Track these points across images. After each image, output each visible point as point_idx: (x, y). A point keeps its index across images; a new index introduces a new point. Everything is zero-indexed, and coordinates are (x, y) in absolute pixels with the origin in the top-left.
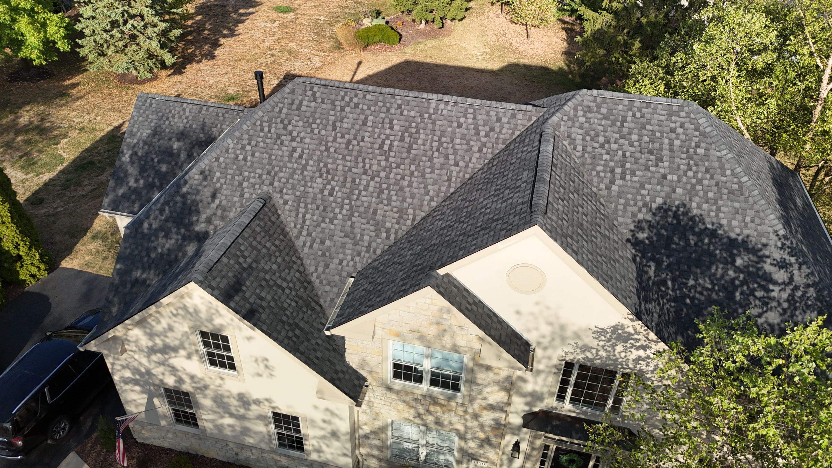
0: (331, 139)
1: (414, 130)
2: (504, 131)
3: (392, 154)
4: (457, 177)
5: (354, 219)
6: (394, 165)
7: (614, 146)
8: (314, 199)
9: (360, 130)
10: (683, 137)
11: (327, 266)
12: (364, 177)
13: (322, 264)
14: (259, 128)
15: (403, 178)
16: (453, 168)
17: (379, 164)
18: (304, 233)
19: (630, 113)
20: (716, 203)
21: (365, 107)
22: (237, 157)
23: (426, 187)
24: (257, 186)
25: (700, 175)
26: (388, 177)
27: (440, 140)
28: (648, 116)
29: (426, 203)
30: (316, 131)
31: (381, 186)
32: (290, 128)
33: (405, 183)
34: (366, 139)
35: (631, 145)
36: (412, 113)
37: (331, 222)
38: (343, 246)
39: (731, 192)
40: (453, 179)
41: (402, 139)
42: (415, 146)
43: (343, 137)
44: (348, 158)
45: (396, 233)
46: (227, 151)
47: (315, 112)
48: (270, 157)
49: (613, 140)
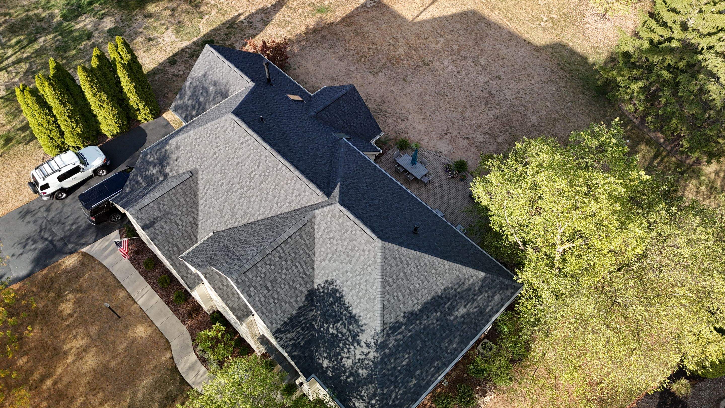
0: (232, 156)
1: (267, 174)
2: (304, 199)
3: (253, 181)
4: (274, 211)
5: (225, 204)
6: (252, 187)
7: (335, 242)
8: (214, 184)
9: (245, 159)
10: (366, 257)
11: (207, 220)
12: (237, 185)
13: (205, 218)
14: (206, 132)
15: (252, 196)
16: (275, 205)
17: (246, 182)
18: (204, 199)
19: (351, 229)
20: (360, 299)
21: (252, 148)
22: (192, 143)
23: (260, 207)
25: (362, 281)
26: (246, 192)
27: (275, 186)
28: (357, 236)
29: (256, 215)
30: (227, 149)
31: (242, 194)
32: (218, 140)
33: (252, 200)
34: (246, 166)
35: (342, 246)
36: (270, 164)
37: (216, 200)
38: (216, 215)
39: (369, 298)
40: (272, 211)
41: (260, 176)
42: (264, 183)
43: (237, 158)
44: (235, 171)
45: (239, 222)
46: (190, 137)
47: (231, 138)
49: (336, 238)
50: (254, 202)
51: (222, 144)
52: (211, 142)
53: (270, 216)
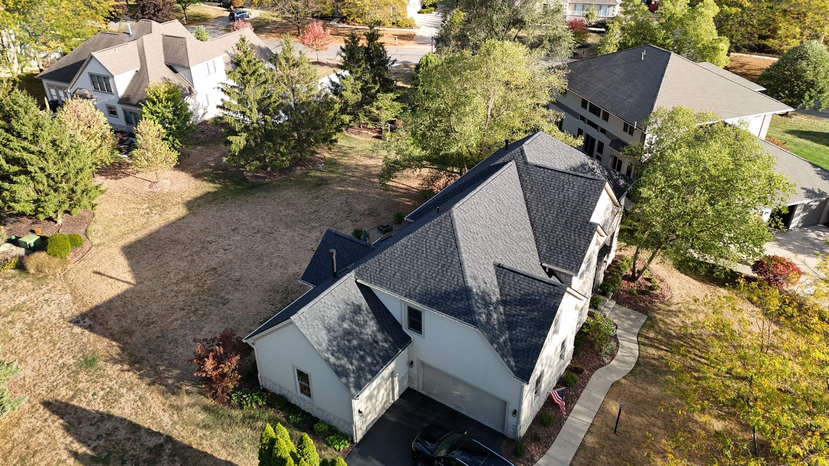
0: (485, 223)
9: (487, 211)
13: (531, 269)
16: (518, 201)
18: (517, 264)
21: (480, 201)
22: (473, 259)
23: (520, 214)
24: (489, 263)
27: (506, 194)
29: (526, 220)
30: (479, 224)
31: (512, 226)
37: (517, 252)
40: (523, 205)
41: (499, 204)
42: (504, 203)
43: (487, 218)
44: (496, 225)
46: (467, 260)
47: (471, 217)
48: (480, 248)
50: (517, 217)
51: (475, 228)
52: (473, 238)
53: (526, 210)
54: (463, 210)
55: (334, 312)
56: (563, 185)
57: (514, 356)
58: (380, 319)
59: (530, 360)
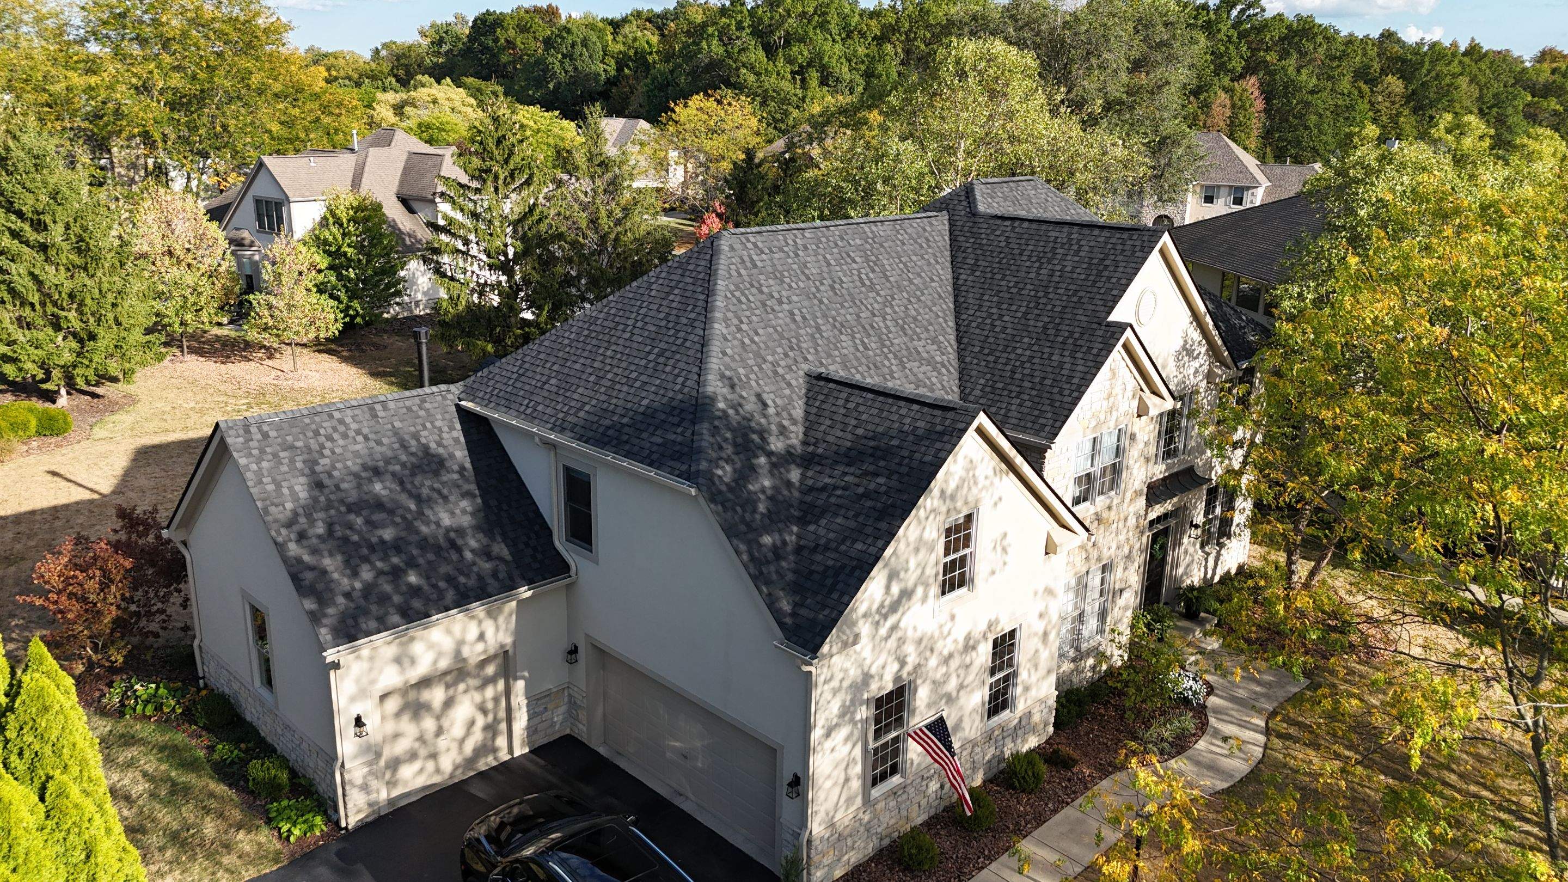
0: (814, 290)
4: (944, 292)
8: (857, 359)
14: (735, 301)
15: (906, 308)
16: (933, 284)
17: (876, 301)
22: (743, 343)
24: (794, 368)
26: (895, 312)
30: (794, 285)
32: (765, 289)
33: (913, 313)
36: (858, 242)
41: (873, 271)
43: (822, 284)
46: (726, 339)
47: (774, 265)
48: (776, 331)
50: (919, 314)
51: (778, 288)
52: (764, 305)
53: (952, 306)
54: (755, 245)
55: (358, 447)
56: (1054, 248)
57: (796, 589)
58: (493, 503)
59: (835, 596)
